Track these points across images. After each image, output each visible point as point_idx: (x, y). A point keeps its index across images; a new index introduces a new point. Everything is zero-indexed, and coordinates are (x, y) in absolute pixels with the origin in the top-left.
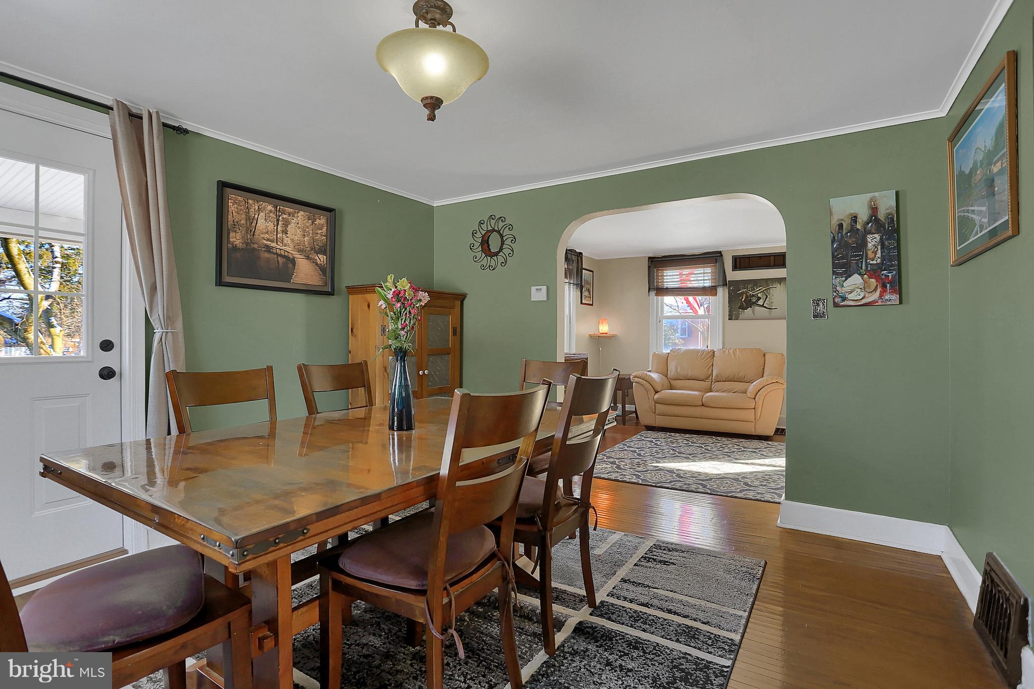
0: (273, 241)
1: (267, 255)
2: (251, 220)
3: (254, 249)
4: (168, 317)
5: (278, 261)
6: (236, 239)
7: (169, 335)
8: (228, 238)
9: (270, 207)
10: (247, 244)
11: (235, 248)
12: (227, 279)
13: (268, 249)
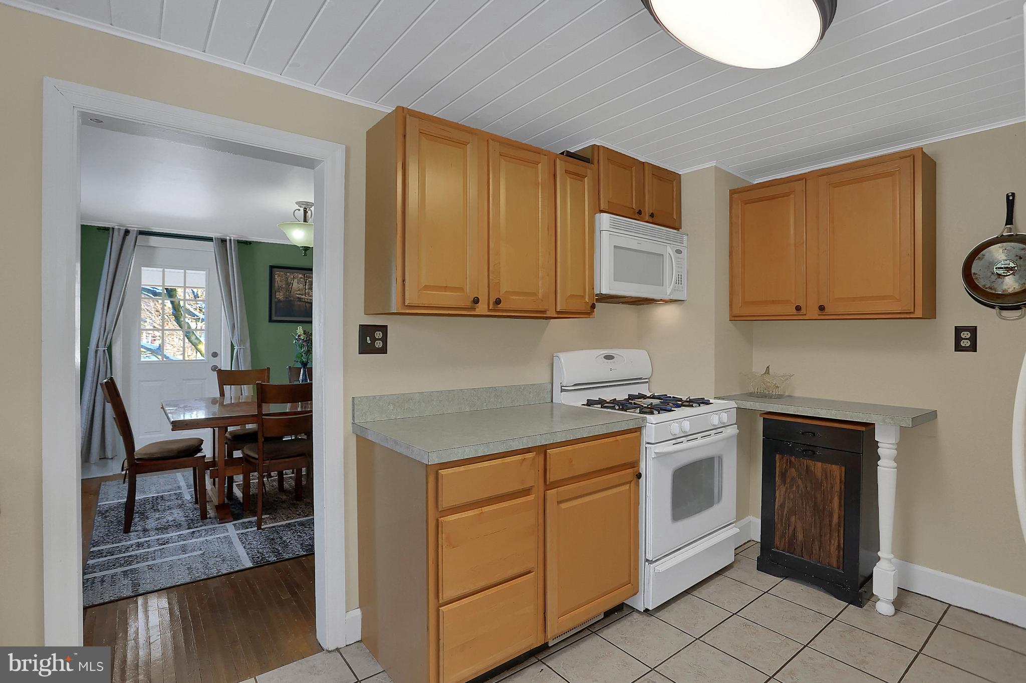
0: (302, 295)
1: (299, 303)
2: (288, 284)
3: (291, 300)
4: (241, 340)
5: (306, 306)
6: (280, 296)
7: (242, 349)
8: (276, 296)
9: (300, 276)
10: (286, 298)
11: (279, 301)
12: (275, 318)
13: (300, 299)
